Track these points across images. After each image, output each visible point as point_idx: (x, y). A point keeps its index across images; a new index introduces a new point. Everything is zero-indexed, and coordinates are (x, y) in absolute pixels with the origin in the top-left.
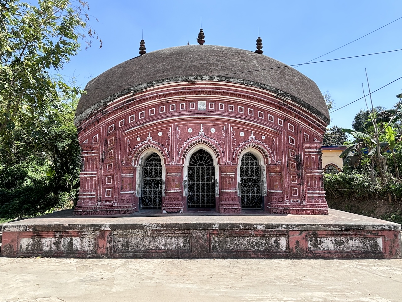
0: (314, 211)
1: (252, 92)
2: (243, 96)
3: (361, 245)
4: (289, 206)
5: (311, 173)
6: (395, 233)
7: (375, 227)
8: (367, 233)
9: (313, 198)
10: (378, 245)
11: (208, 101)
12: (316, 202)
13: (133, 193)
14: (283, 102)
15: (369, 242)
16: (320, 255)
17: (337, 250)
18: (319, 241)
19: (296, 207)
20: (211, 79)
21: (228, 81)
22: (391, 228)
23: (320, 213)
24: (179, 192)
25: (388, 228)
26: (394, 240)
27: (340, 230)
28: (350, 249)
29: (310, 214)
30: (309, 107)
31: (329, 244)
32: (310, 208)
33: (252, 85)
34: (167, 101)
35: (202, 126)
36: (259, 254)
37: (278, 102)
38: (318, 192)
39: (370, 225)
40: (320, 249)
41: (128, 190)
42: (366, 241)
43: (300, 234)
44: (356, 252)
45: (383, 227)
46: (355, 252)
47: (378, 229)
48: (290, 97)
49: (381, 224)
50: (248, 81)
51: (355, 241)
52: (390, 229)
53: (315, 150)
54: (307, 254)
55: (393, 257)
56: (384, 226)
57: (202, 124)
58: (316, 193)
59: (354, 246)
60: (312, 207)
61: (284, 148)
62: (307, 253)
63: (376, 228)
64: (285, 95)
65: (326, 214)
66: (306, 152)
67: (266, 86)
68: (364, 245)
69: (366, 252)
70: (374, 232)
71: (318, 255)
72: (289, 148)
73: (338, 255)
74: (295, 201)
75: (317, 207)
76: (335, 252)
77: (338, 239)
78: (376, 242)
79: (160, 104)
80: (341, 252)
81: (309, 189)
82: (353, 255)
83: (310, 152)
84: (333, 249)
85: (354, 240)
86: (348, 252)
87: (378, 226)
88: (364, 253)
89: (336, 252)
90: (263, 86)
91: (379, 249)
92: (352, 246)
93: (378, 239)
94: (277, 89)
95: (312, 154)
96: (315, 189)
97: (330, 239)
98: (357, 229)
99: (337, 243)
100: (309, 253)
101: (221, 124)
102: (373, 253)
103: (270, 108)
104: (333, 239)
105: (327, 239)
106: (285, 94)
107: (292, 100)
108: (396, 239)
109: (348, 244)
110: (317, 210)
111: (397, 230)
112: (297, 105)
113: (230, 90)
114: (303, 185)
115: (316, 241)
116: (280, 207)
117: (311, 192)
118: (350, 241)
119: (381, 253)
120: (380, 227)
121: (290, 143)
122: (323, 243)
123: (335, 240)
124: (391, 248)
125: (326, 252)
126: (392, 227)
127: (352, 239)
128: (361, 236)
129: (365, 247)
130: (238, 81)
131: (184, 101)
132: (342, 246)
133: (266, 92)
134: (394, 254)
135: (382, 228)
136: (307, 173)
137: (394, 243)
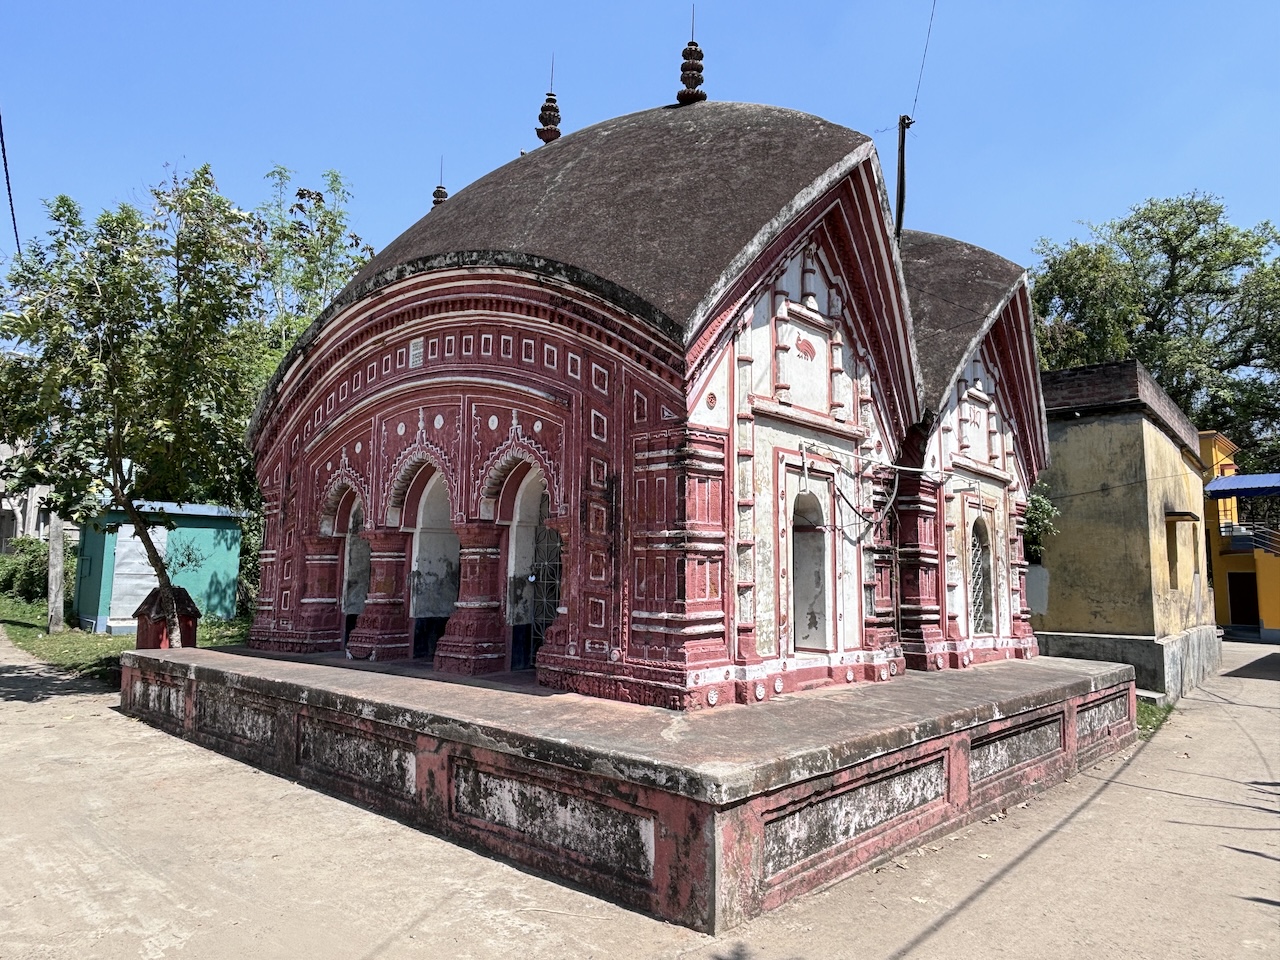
0: (642, 690)
1: (489, 282)
2: (477, 303)
3: (591, 832)
4: (576, 665)
5: (649, 541)
6: (694, 810)
7: (622, 766)
8: (601, 788)
9: (648, 637)
10: (640, 850)
11: (427, 336)
12: (653, 655)
13: (335, 603)
14: (559, 295)
15: (616, 827)
16: (478, 836)
17: (524, 832)
18: (483, 787)
19: (594, 668)
20: (400, 277)
21: (431, 270)
22: (677, 782)
23: (658, 702)
24: (381, 604)
25: (668, 780)
26: (687, 842)
27: (523, 755)
28: (560, 840)
29: (627, 701)
30: (616, 293)
31: (504, 801)
32: (632, 679)
33: (476, 262)
34: (360, 357)
35: (421, 412)
36: (367, 791)
37: (548, 299)
38: (665, 615)
39: (606, 756)
40: (484, 815)
41: (315, 594)
42: (606, 823)
43: (436, 751)
44: (574, 855)
45: (650, 773)
46: (568, 856)
47: (630, 777)
48: (563, 273)
49: (646, 758)
50: (466, 255)
51: (573, 810)
52: (671, 788)
53: (664, 453)
54: (450, 822)
55: (680, 917)
56: (655, 768)
57: (421, 408)
58: (660, 622)
59: (569, 829)
60: (637, 673)
61: (577, 455)
62: (451, 817)
63: (627, 772)
64: (551, 269)
65: (674, 708)
66: (638, 463)
67: (505, 255)
68: (598, 836)
69: (600, 867)
70: (624, 789)
71: (474, 832)
72: (589, 454)
73: (520, 850)
74: (597, 646)
75: (654, 676)
76: (517, 840)
77: (529, 791)
78: (637, 833)
79: (353, 369)
80: (533, 842)
81: (637, 606)
82: (558, 864)
83: (650, 461)
84: (514, 824)
85: (569, 807)
86: (550, 849)
87: (634, 764)
88: (594, 866)
89: (521, 837)
90: (500, 257)
91: (643, 867)
92: (565, 831)
93: (642, 823)
94: (531, 257)
95: (653, 468)
96: (657, 604)
97: (507, 784)
98: (566, 763)
99: (528, 807)
100: (455, 820)
101: (452, 401)
102: (622, 876)
103: (542, 323)
104: (516, 786)
105: (502, 783)
106: (551, 266)
107: (572, 282)
108: (695, 838)
109: (553, 817)
110: (651, 688)
111: (696, 797)
112: (588, 294)
113: (447, 292)
114: (617, 588)
115: (477, 782)
116: (554, 665)
117: (645, 615)
118: (558, 807)
119: (645, 884)
120: (639, 773)
121: (594, 435)
122: (491, 795)
123: (522, 794)
124: (675, 875)
125: (496, 828)
126: (683, 780)
127: (564, 803)
128: (589, 797)
129: (602, 846)
130: (448, 261)
131: (386, 350)
132: (538, 822)
133: (513, 272)
134: (684, 901)
135: (646, 778)
136: (635, 542)
137: (687, 854)
